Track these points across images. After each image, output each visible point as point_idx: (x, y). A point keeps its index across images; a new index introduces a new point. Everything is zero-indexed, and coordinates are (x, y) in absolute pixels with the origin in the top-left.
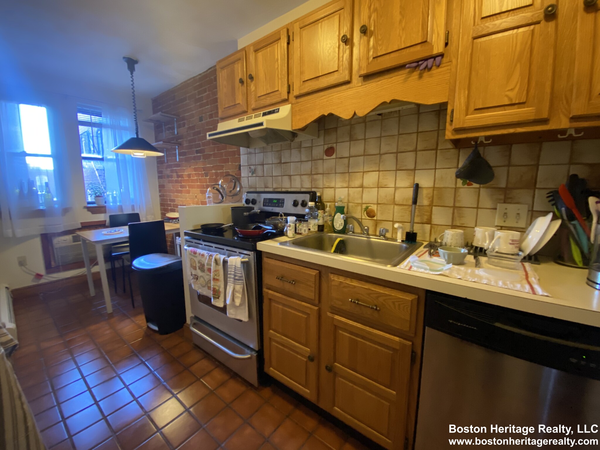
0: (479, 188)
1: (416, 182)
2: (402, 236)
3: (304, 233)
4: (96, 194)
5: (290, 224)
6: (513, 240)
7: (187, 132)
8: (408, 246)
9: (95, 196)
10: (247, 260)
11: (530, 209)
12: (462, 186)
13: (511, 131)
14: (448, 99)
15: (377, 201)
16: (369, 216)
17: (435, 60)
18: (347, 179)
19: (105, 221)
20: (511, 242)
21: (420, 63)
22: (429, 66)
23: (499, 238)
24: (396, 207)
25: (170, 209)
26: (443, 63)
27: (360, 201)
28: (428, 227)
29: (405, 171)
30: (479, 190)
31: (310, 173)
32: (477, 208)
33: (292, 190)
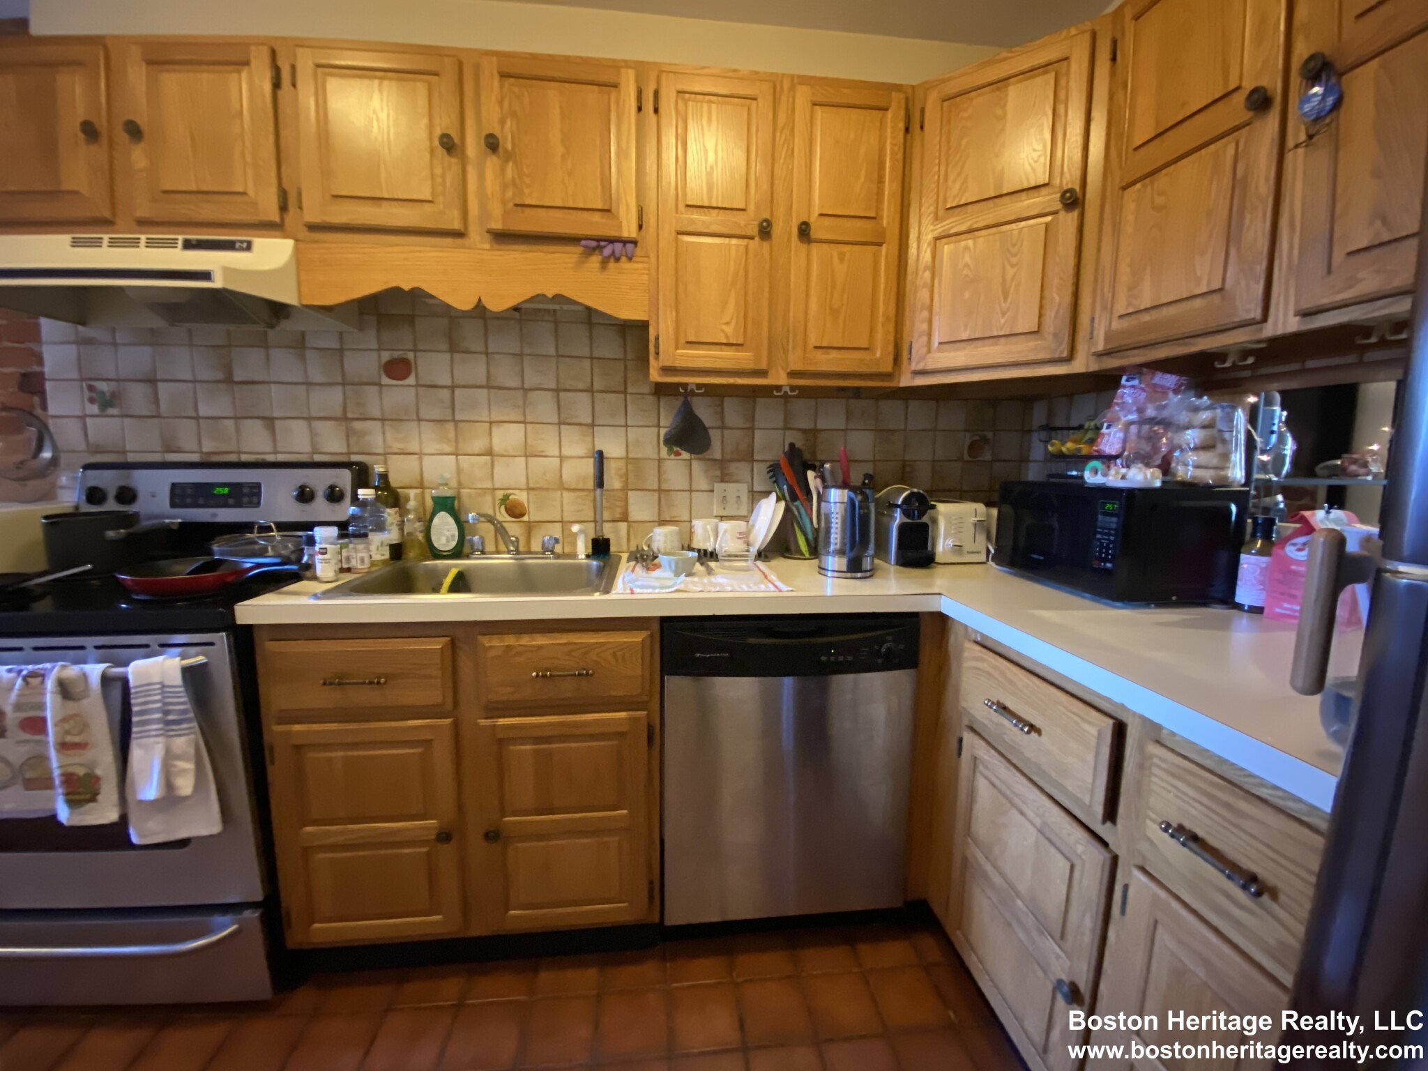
0: (690, 460)
1: (597, 449)
2: (586, 547)
3: (360, 567)
5: (323, 546)
6: (740, 533)
8: (602, 564)
10: (201, 659)
11: (750, 489)
12: (667, 457)
13: (731, 381)
14: (649, 316)
15: (528, 483)
16: (510, 515)
17: (624, 246)
18: (452, 435)
20: (738, 536)
21: (602, 243)
22: (617, 254)
23: (726, 531)
24: (565, 494)
26: (637, 256)
27: (488, 485)
28: (623, 526)
29: (576, 427)
30: (691, 465)
31: (339, 414)
32: (691, 491)
33: (281, 458)
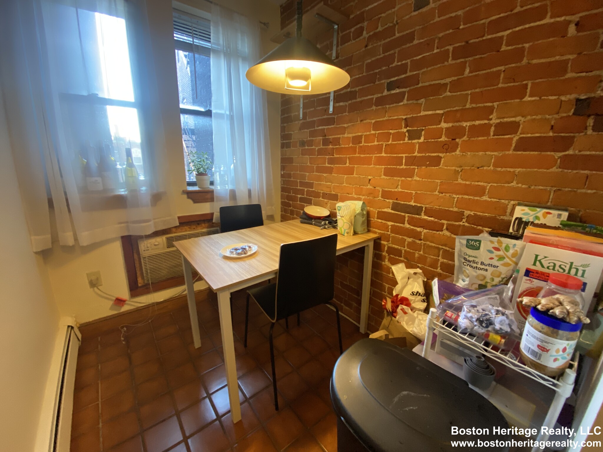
4: (198, 170)
7: (366, 46)
9: (197, 173)
19: (212, 214)
25: (300, 198)
